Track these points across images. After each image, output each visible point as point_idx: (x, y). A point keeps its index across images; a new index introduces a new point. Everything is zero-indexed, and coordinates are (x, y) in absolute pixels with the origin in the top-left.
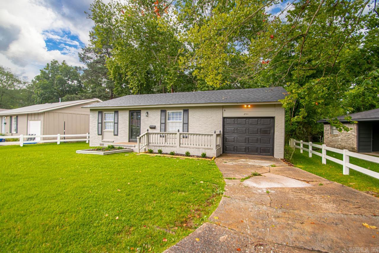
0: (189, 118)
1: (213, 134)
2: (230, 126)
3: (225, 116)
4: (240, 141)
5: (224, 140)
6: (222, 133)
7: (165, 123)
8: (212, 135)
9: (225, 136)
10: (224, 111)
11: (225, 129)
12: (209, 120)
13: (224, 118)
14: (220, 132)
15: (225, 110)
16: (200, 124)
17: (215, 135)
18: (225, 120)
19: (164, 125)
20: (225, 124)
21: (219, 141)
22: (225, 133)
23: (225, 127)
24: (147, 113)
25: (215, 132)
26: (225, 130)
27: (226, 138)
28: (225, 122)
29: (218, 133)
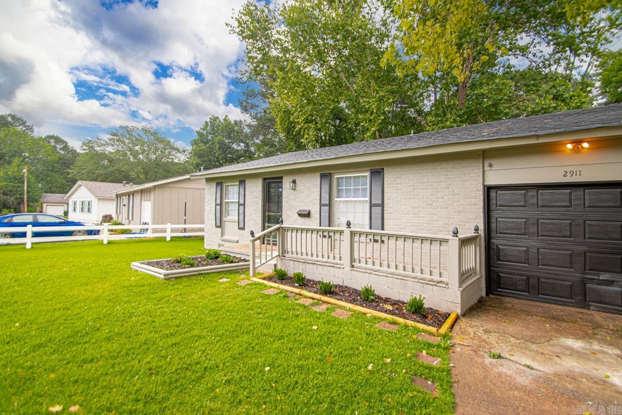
0: (386, 190)
1: (450, 237)
2: (509, 214)
3: (490, 182)
4: (552, 263)
5: (491, 254)
6: (481, 232)
7: (330, 205)
8: (446, 241)
9: (494, 241)
10: (487, 168)
11: (493, 220)
12: (440, 195)
13: (488, 189)
14: (477, 230)
15: (491, 166)
16: (415, 208)
17: (454, 243)
18: (493, 194)
19: (328, 207)
20: (493, 207)
21: (474, 258)
22: (493, 234)
23: (494, 214)
24: (294, 182)
25: (455, 233)
26: (493, 226)
27: (498, 249)
28: (493, 202)
29: (467, 232)
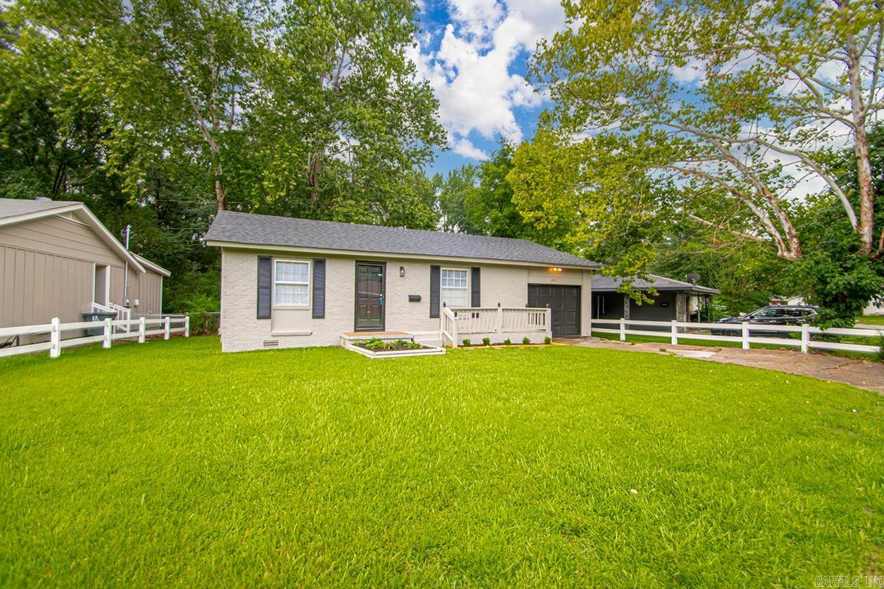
0: (481, 283)
3: (532, 282)
7: (439, 291)
13: (530, 286)
17: (549, 311)
18: (533, 288)
19: (437, 294)
24: (402, 268)
